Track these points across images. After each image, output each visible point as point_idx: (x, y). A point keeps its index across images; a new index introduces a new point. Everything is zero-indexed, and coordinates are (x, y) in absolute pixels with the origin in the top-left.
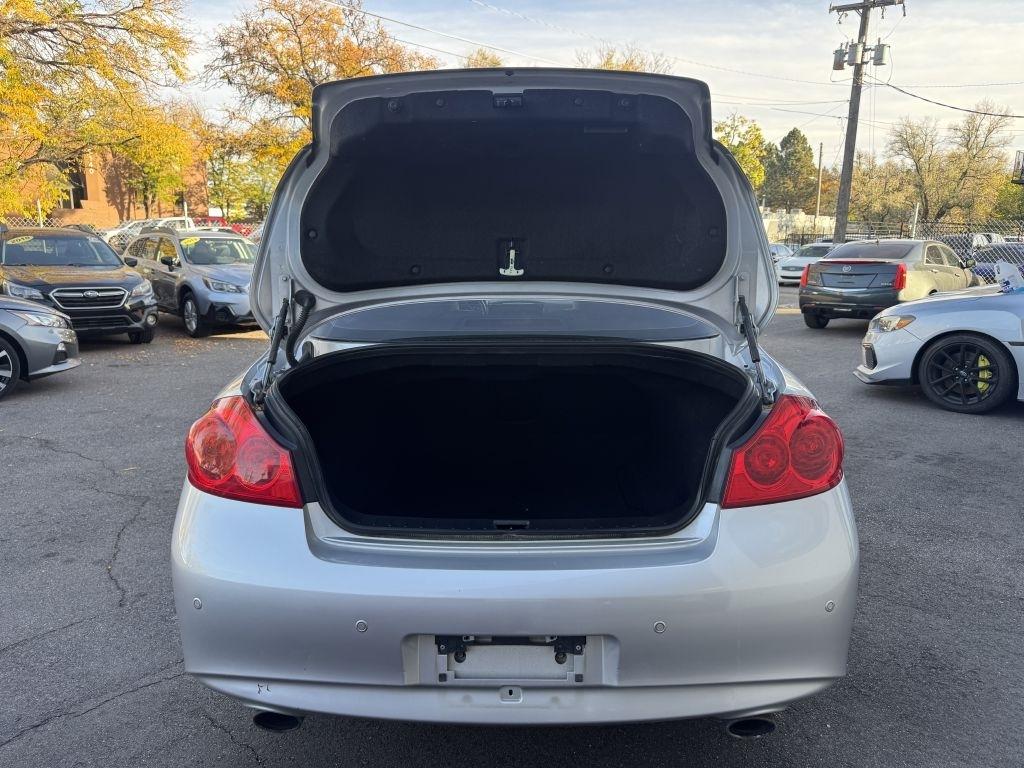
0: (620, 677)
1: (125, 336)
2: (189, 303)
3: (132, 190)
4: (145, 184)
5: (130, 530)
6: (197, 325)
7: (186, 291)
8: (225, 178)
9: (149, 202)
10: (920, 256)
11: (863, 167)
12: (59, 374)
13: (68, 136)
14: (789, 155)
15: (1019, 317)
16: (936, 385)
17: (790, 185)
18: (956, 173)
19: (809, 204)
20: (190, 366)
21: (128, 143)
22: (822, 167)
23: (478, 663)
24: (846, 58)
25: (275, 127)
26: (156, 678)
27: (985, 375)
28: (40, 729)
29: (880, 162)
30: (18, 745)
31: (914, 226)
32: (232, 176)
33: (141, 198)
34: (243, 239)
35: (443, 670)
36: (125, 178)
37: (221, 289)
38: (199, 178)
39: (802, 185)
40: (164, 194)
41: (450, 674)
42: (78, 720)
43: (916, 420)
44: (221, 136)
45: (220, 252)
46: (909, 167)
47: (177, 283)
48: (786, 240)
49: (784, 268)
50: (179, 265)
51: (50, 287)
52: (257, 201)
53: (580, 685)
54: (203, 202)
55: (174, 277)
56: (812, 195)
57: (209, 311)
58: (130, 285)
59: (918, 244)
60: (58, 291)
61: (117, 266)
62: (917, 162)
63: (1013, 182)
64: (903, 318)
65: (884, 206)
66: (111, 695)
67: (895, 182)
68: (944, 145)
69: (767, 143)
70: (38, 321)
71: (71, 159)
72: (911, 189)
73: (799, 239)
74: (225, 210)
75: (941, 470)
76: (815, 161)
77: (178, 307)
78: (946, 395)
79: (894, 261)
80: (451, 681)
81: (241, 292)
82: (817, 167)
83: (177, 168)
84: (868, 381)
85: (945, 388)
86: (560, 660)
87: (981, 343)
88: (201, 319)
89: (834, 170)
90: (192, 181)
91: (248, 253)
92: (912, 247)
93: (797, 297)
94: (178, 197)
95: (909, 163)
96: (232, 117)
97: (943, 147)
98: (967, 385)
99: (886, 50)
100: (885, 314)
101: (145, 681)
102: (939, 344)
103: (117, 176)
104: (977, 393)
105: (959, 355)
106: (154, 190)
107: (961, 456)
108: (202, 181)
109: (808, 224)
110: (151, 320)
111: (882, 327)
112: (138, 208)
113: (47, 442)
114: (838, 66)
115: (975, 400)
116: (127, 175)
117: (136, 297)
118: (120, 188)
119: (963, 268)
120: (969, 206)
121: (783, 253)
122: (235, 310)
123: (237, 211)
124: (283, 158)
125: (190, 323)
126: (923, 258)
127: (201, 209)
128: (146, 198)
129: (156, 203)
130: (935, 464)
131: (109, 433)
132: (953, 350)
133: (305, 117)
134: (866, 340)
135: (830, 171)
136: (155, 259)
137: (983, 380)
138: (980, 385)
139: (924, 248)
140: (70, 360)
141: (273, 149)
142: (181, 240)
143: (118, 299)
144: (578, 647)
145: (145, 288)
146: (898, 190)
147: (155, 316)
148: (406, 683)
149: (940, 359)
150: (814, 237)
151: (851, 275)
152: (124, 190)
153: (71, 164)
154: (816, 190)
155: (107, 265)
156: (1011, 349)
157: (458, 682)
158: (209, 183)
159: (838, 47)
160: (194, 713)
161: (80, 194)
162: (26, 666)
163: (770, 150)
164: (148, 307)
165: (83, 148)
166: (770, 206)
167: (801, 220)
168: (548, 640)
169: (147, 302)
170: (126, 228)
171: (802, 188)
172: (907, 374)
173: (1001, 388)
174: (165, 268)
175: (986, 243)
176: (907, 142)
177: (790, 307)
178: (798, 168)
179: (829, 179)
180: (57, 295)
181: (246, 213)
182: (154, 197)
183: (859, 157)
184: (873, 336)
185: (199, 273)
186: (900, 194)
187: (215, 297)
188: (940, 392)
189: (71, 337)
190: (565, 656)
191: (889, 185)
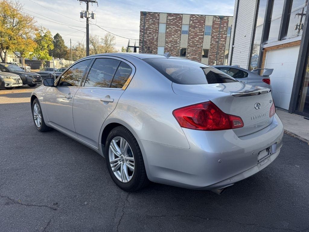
19: (65, 57)
24: (84, 15)
39: (62, 51)
53: (271, 155)
62: (94, 47)
76: (65, 44)
80: (259, 161)
82: (66, 46)
97: (101, 44)
99: (94, 15)
114: (82, 17)
144: (269, 148)
159: (81, 12)
178: (61, 46)
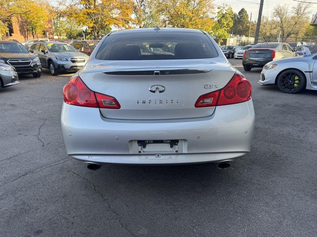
0: (188, 151)
1: (32, 75)
2: (51, 65)
3: (28, 30)
4: (32, 28)
5: (42, 127)
6: (54, 72)
7: (50, 60)
8: (58, 25)
9: (34, 34)
10: (280, 47)
11: (265, 21)
12: (13, 86)
13: (6, 11)
14: (241, 17)
15: (308, 63)
16: (282, 85)
17: (241, 27)
18: (293, 23)
19: (247, 33)
20: (53, 84)
21: (26, 13)
22: (251, 21)
23: (149, 148)
25: (74, 8)
26: (56, 163)
27: (297, 82)
28: (25, 176)
29: (270, 19)
30: (19, 180)
31: (279, 39)
32: (60, 25)
33: (31, 33)
34: (67, 44)
35: (140, 150)
36: (25, 26)
37: (61, 60)
38: (50, 26)
40: (39, 31)
41: (142, 151)
42: (36, 173)
43: (275, 96)
44: (57, 11)
45: (60, 48)
46: (279, 21)
47: (47, 59)
48: (239, 45)
49: (238, 53)
50: (47, 52)
51: (7, 59)
52: (69, 33)
53: (177, 153)
54: (51, 34)
55: (46, 56)
56: (248, 30)
57: (58, 67)
58: (32, 59)
59: (279, 44)
60: (10, 61)
61: (27, 52)
62: (281, 19)
63: (311, 25)
64: (273, 65)
65: (270, 34)
66: (44, 168)
67: (274, 26)
68: (290, 13)
69: (234, 13)
70: (5, 69)
71: (8, 19)
72: (279, 28)
73: (243, 44)
74: (59, 37)
75: (281, 109)
76: (249, 19)
77: (48, 66)
78: (285, 88)
79: (272, 49)
80: (142, 153)
81: (67, 61)
82: (250, 21)
83: (42, 22)
84: (262, 84)
85: (285, 86)
86: (172, 147)
87: (297, 72)
88: (55, 69)
89: (255, 22)
90: (47, 27)
91: (68, 49)
92: (278, 45)
93: (242, 62)
94: (43, 32)
95: (279, 19)
96: (60, 4)
97: (290, 14)
98: (291, 85)
100: (268, 64)
101: (53, 164)
102: (284, 73)
103: (23, 25)
104: (294, 87)
105: (289, 76)
106: (35, 30)
107: (288, 105)
108: (51, 27)
109: (246, 40)
110: (40, 70)
111: (267, 68)
112: (31, 36)
113: (13, 105)
115: (293, 89)
116: (26, 25)
117: (35, 62)
118: (24, 29)
119: (293, 51)
120: (297, 34)
121: (238, 49)
122: (66, 67)
123: (63, 37)
124: (78, 18)
125: (52, 71)
126: (281, 48)
127: (51, 36)
128: (33, 32)
129: (36, 34)
130: (280, 107)
131: (31, 102)
132: (288, 74)
133: (84, 4)
134: (262, 72)
135: (254, 22)
136: (39, 51)
137: (296, 83)
138: (295, 85)
139: (282, 45)
140: (16, 81)
141: (74, 15)
142: (47, 44)
143: (29, 63)
144: (176, 144)
145: (37, 59)
146: (275, 28)
147: (41, 69)
148: (130, 153)
149: (284, 77)
150: (248, 43)
151: (259, 54)
152: (25, 30)
153: (8, 21)
154: (249, 29)
155: (24, 52)
156: (305, 73)
157: (144, 153)
158: (53, 27)
160: (68, 171)
161: (11, 31)
162: (18, 161)
163: (235, 15)
164: (39, 65)
165: (12, 15)
166: (234, 34)
167: (244, 39)
168: (168, 142)
169: (38, 64)
170: (27, 42)
171: (244, 28)
172: (274, 82)
173: (301, 86)
174: (43, 54)
175: (301, 45)
176: (279, 13)
177: (240, 65)
178: (244, 22)
179: (253, 25)
180: (9, 62)
181: (66, 37)
182: (35, 32)
183: (263, 18)
184: (264, 71)
185: (54, 55)
186: (275, 30)
187: (60, 62)
188: (283, 87)
189: (16, 74)
190: (173, 146)
191: (272, 26)
